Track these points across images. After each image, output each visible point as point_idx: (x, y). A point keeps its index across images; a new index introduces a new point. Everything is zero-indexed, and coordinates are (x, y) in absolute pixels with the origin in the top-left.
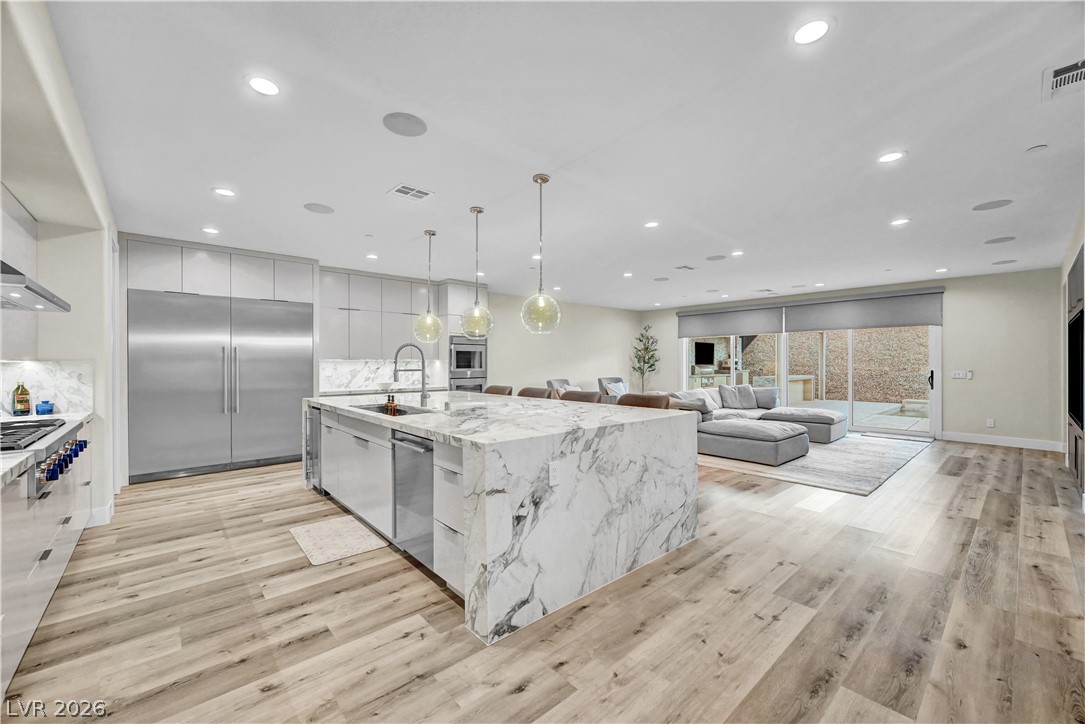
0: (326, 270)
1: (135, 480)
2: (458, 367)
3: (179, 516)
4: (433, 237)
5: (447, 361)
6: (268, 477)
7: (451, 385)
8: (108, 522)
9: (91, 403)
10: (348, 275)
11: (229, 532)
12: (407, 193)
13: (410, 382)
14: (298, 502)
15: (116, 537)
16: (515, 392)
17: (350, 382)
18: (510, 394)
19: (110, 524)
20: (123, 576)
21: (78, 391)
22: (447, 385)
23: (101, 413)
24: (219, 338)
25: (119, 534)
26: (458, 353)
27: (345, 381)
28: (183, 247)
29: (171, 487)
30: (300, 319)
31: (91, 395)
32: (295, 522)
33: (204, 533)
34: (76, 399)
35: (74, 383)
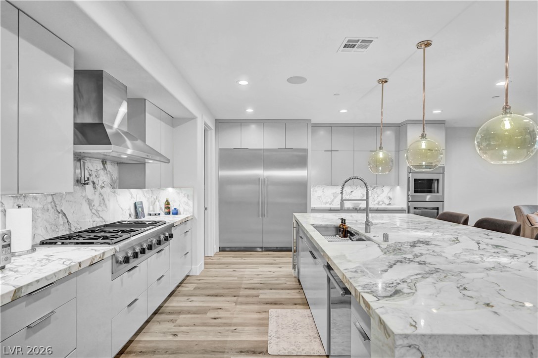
0: (316, 126)
1: (222, 250)
2: (415, 192)
3: (225, 278)
4: (385, 84)
5: (406, 186)
6: (278, 260)
7: (409, 207)
8: (198, 274)
9: (192, 210)
10: (332, 127)
11: (240, 299)
12: (353, 46)
13: (376, 202)
14: (284, 286)
15: (194, 285)
16: (472, 221)
17: (333, 201)
18: (466, 222)
19: (200, 276)
20: (182, 316)
21: (187, 204)
22: (405, 207)
23: (196, 216)
24: (258, 172)
25: (198, 283)
26: (416, 180)
27: (330, 200)
28: (242, 123)
29: (233, 257)
30: (300, 159)
31: (192, 206)
32: (275, 303)
33: (228, 296)
34: (187, 207)
35: (186, 199)
